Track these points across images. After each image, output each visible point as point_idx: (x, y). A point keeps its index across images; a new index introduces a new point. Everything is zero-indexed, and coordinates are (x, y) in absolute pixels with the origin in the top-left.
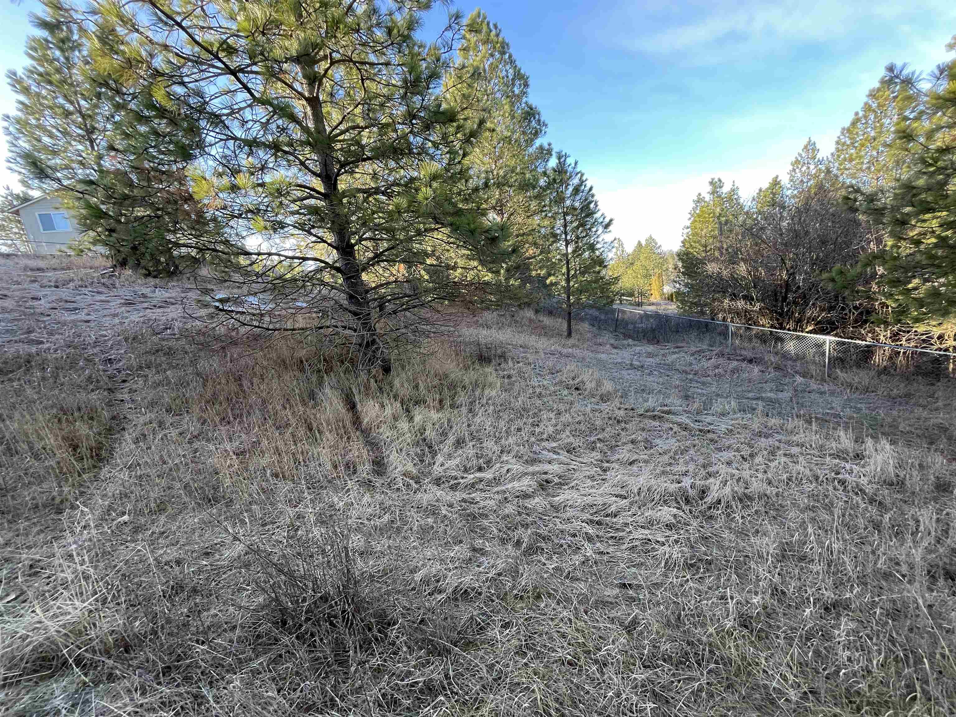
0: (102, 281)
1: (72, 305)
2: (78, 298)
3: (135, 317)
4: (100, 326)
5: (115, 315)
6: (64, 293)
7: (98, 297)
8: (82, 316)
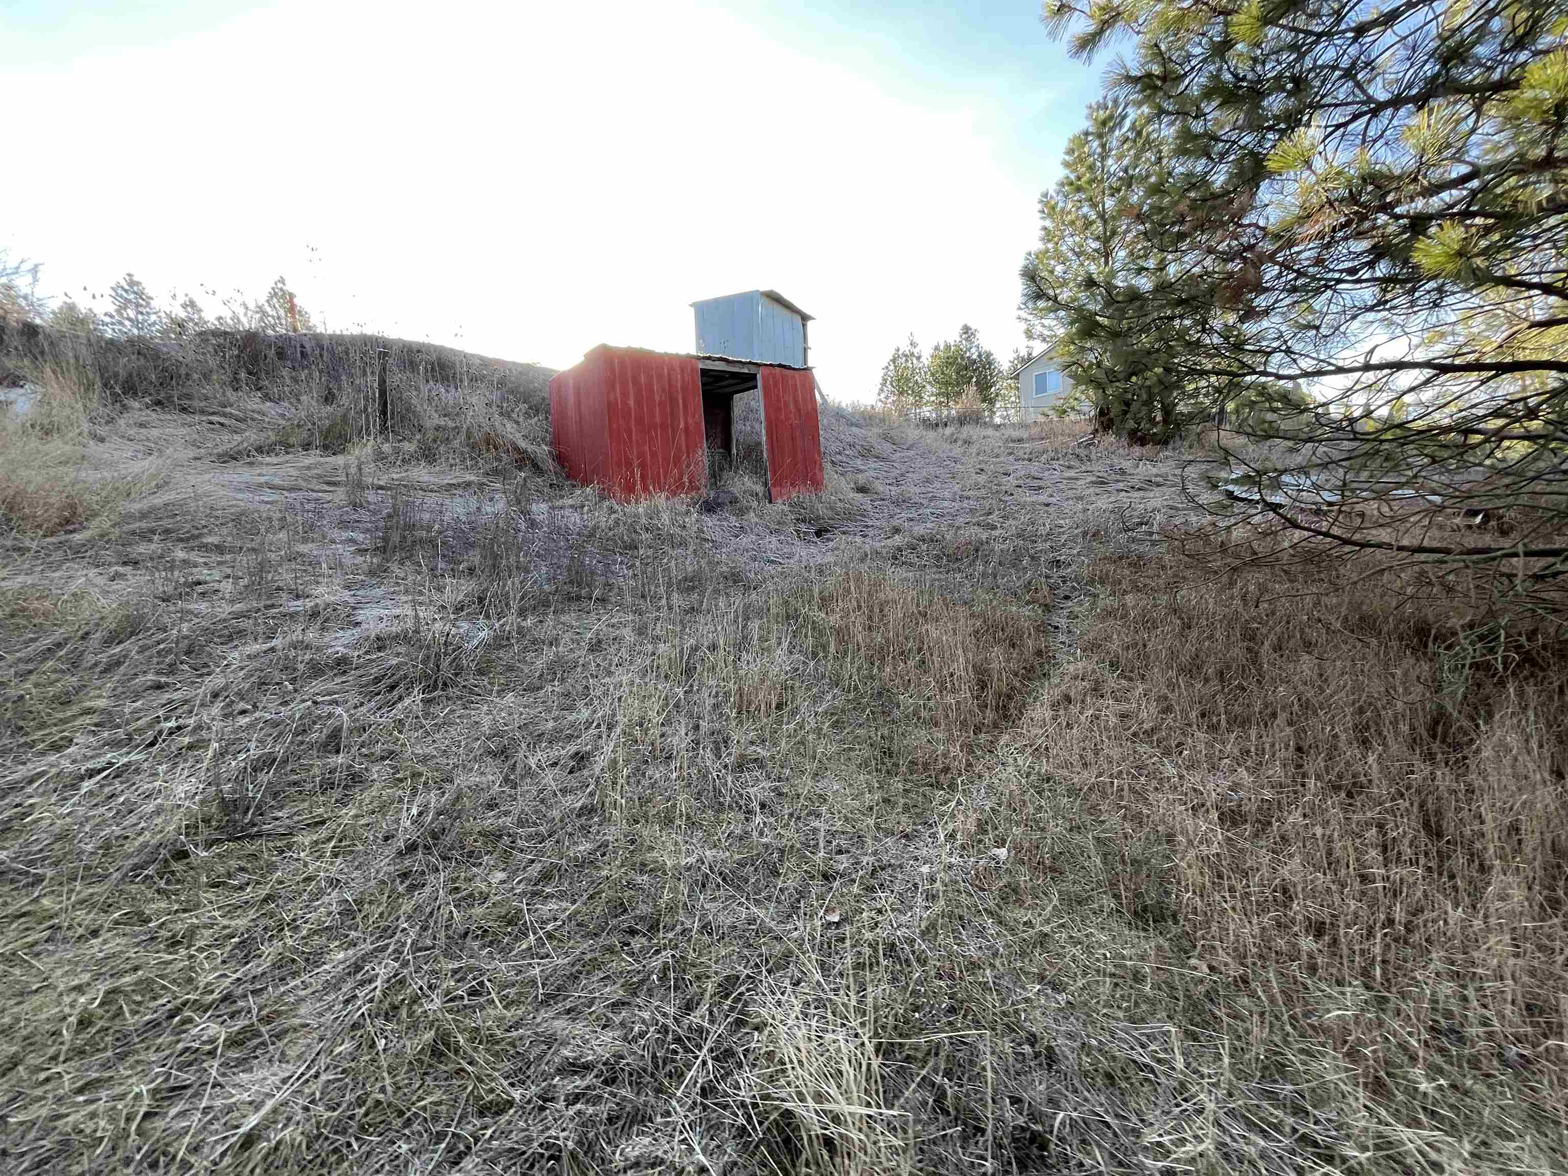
0: (1077, 451)
1: (1036, 483)
2: (1046, 473)
3: (1103, 503)
4: (1061, 514)
5: (1081, 498)
6: (1034, 468)
7: (1068, 474)
8: (1043, 498)
